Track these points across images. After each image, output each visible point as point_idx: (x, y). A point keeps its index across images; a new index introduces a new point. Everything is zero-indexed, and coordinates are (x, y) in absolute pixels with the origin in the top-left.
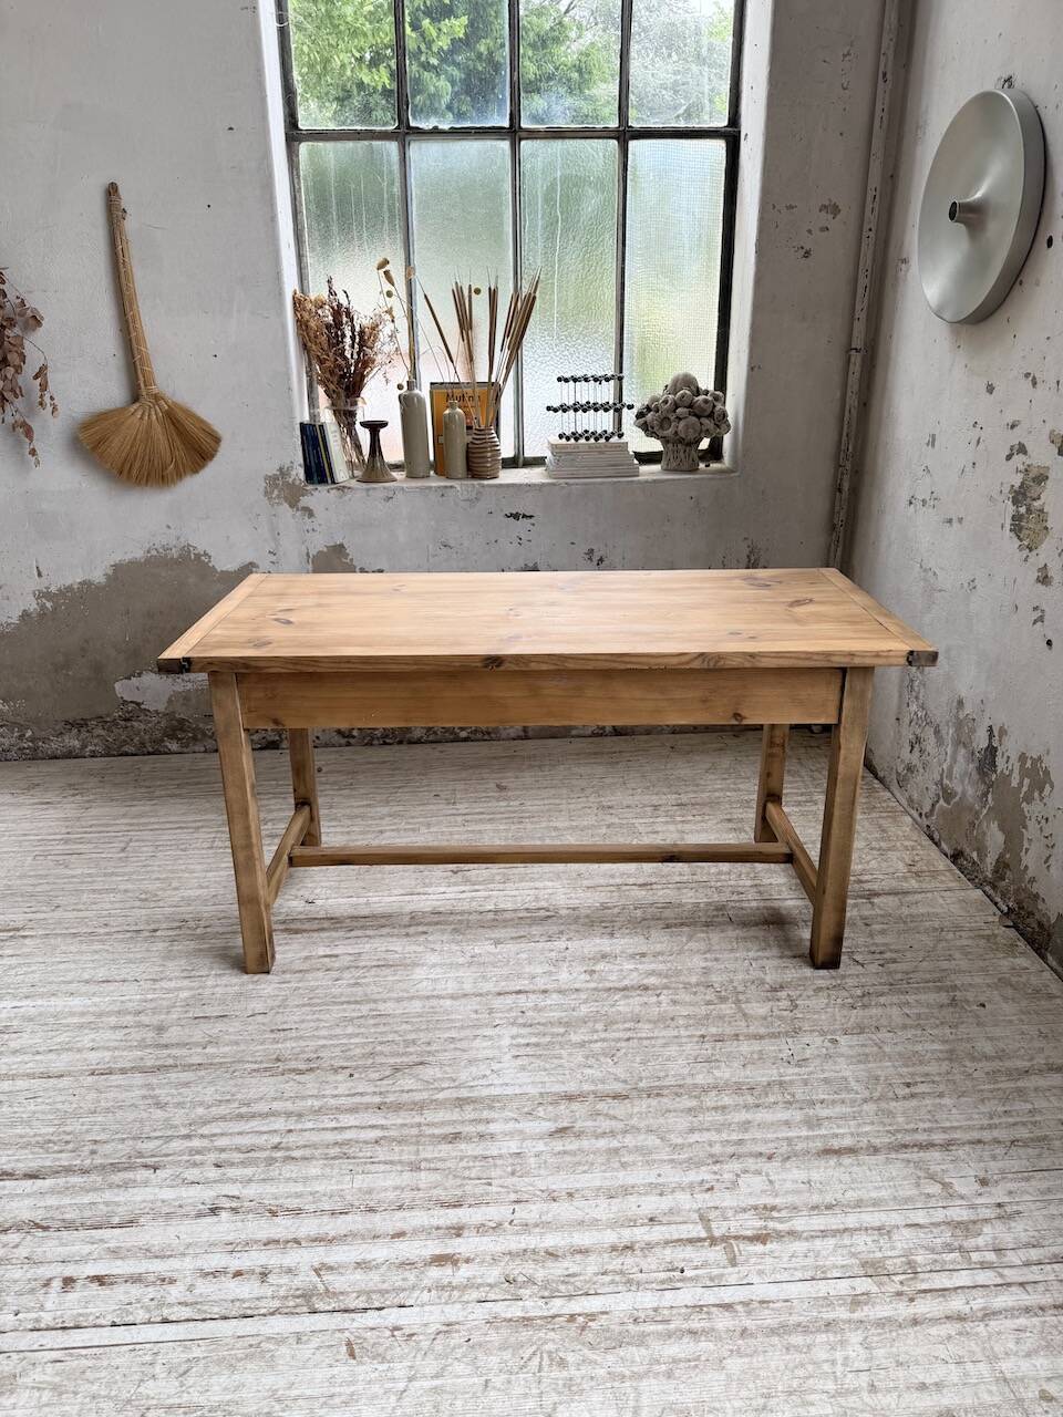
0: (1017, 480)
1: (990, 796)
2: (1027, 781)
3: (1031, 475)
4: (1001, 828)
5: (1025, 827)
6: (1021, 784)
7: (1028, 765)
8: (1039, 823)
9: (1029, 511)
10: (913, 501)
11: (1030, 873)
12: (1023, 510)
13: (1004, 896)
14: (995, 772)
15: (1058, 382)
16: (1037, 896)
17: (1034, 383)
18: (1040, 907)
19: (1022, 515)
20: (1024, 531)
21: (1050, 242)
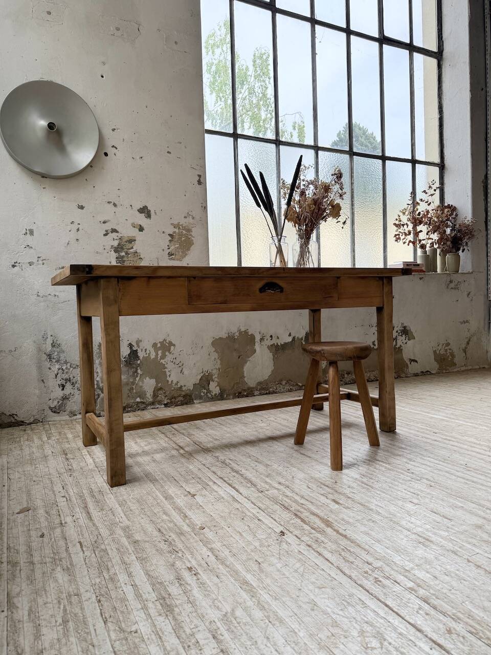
0: (116, 243)
1: (139, 371)
2: (160, 352)
3: (124, 240)
4: (151, 377)
5: (166, 368)
6: (157, 354)
7: (159, 345)
8: (172, 362)
9: (127, 253)
10: (16, 264)
11: (175, 382)
12: (123, 254)
13: (160, 403)
14: (139, 359)
15: (131, 206)
16: (181, 386)
17: (115, 205)
18: (184, 389)
19: (123, 256)
20: (126, 262)
21: (106, 154)
